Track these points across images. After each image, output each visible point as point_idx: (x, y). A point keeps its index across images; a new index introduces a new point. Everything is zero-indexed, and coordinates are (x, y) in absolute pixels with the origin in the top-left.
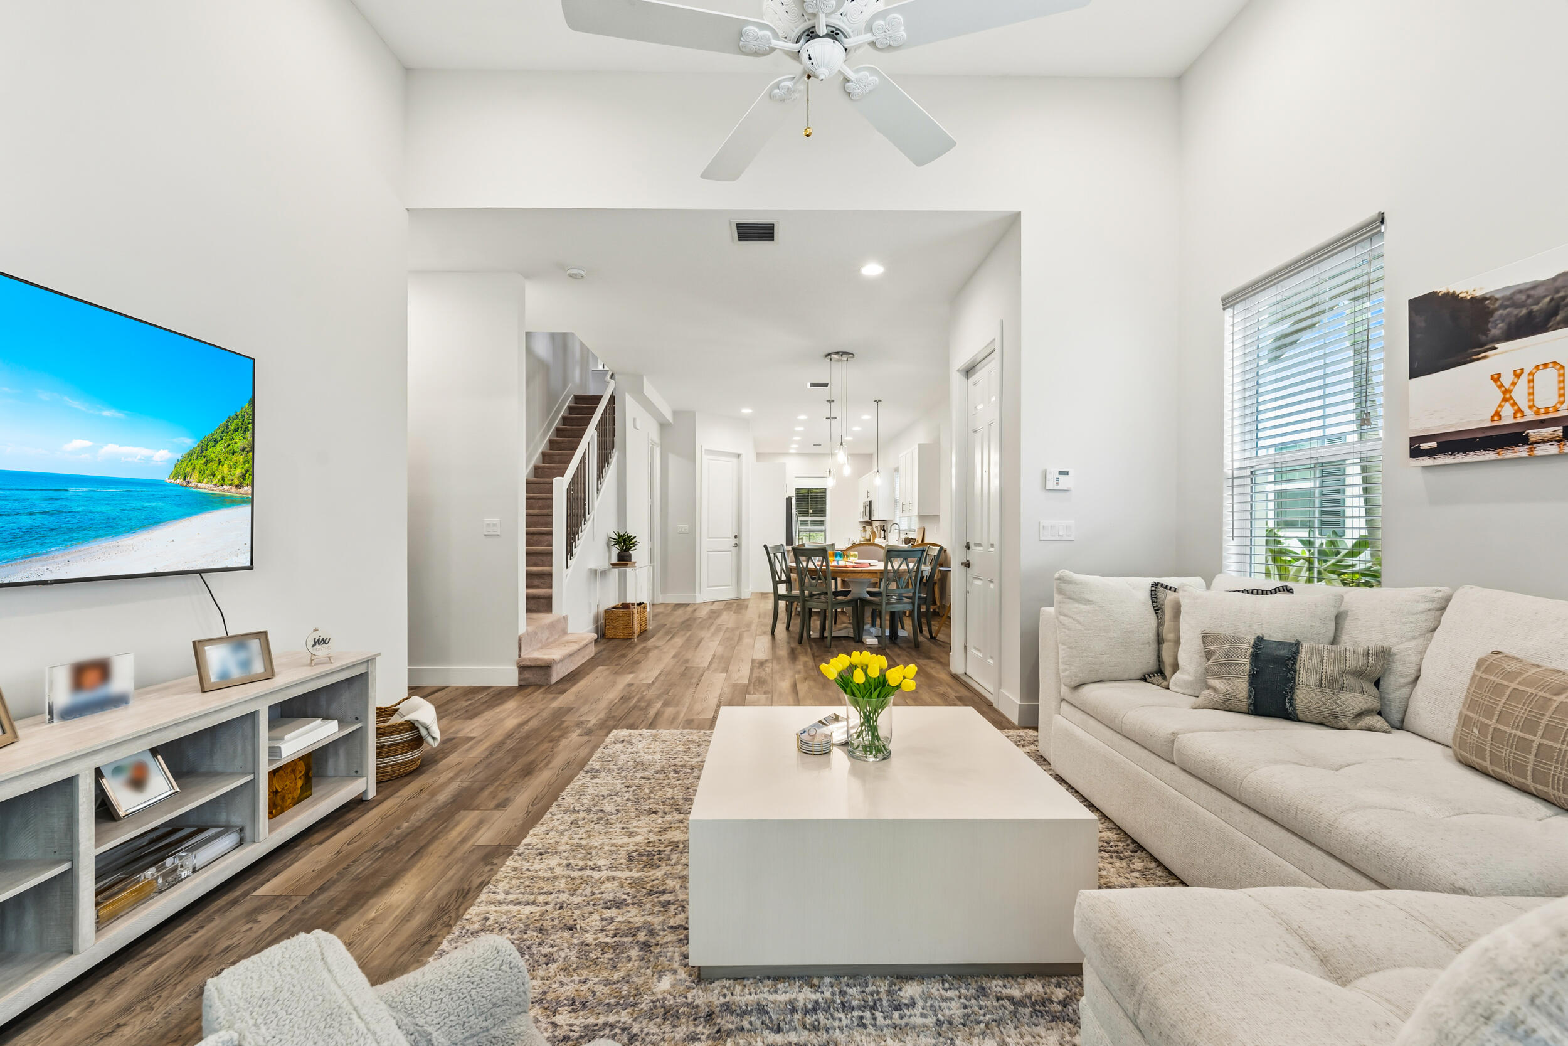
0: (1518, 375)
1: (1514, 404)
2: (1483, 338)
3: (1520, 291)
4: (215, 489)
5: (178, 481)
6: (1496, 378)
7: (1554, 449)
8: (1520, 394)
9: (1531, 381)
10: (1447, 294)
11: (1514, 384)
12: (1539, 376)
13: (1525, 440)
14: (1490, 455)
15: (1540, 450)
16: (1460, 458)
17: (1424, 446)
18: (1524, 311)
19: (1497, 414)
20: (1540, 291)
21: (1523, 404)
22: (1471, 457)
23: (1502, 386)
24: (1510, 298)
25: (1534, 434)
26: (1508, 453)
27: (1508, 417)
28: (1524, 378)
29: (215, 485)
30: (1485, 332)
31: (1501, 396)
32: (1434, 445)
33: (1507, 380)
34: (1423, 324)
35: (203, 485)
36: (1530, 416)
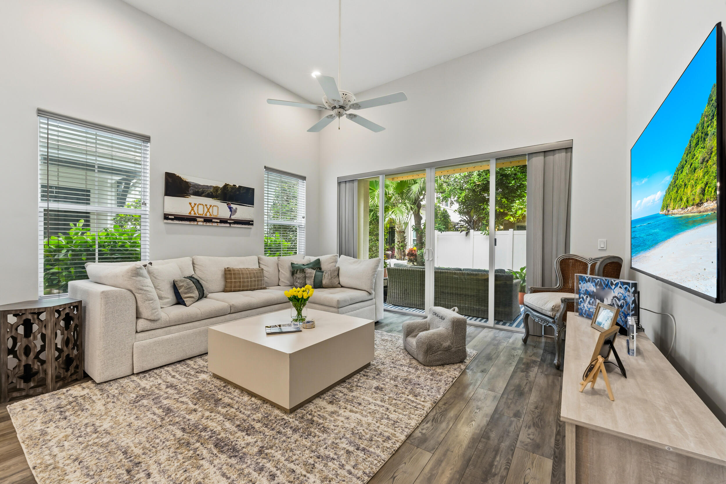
0: (195, 204)
1: (194, 211)
2: (187, 192)
3: (196, 185)
4: (682, 212)
5: (664, 212)
6: (190, 204)
7: (201, 223)
8: (195, 209)
9: (198, 207)
10: (178, 176)
11: (194, 206)
12: (200, 206)
13: (196, 221)
14: (188, 223)
15: (200, 223)
16: (180, 222)
17: (170, 217)
18: (197, 190)
19: (190, 212)
20: (200, 187)
21: (196, 212)
22: (183, 222)
23: (191, 206)
24: (194, 185)
25: (198, 219)
26: (192, 223)
27: (193, 214)
28: (196, 206)
29: (682, 209)
30: (188, 191)
31: (191, 209)
32: (173, 217)
33: (193, 205)
34: (171, 181)
35: (675, 211)
36: (197, 215)
